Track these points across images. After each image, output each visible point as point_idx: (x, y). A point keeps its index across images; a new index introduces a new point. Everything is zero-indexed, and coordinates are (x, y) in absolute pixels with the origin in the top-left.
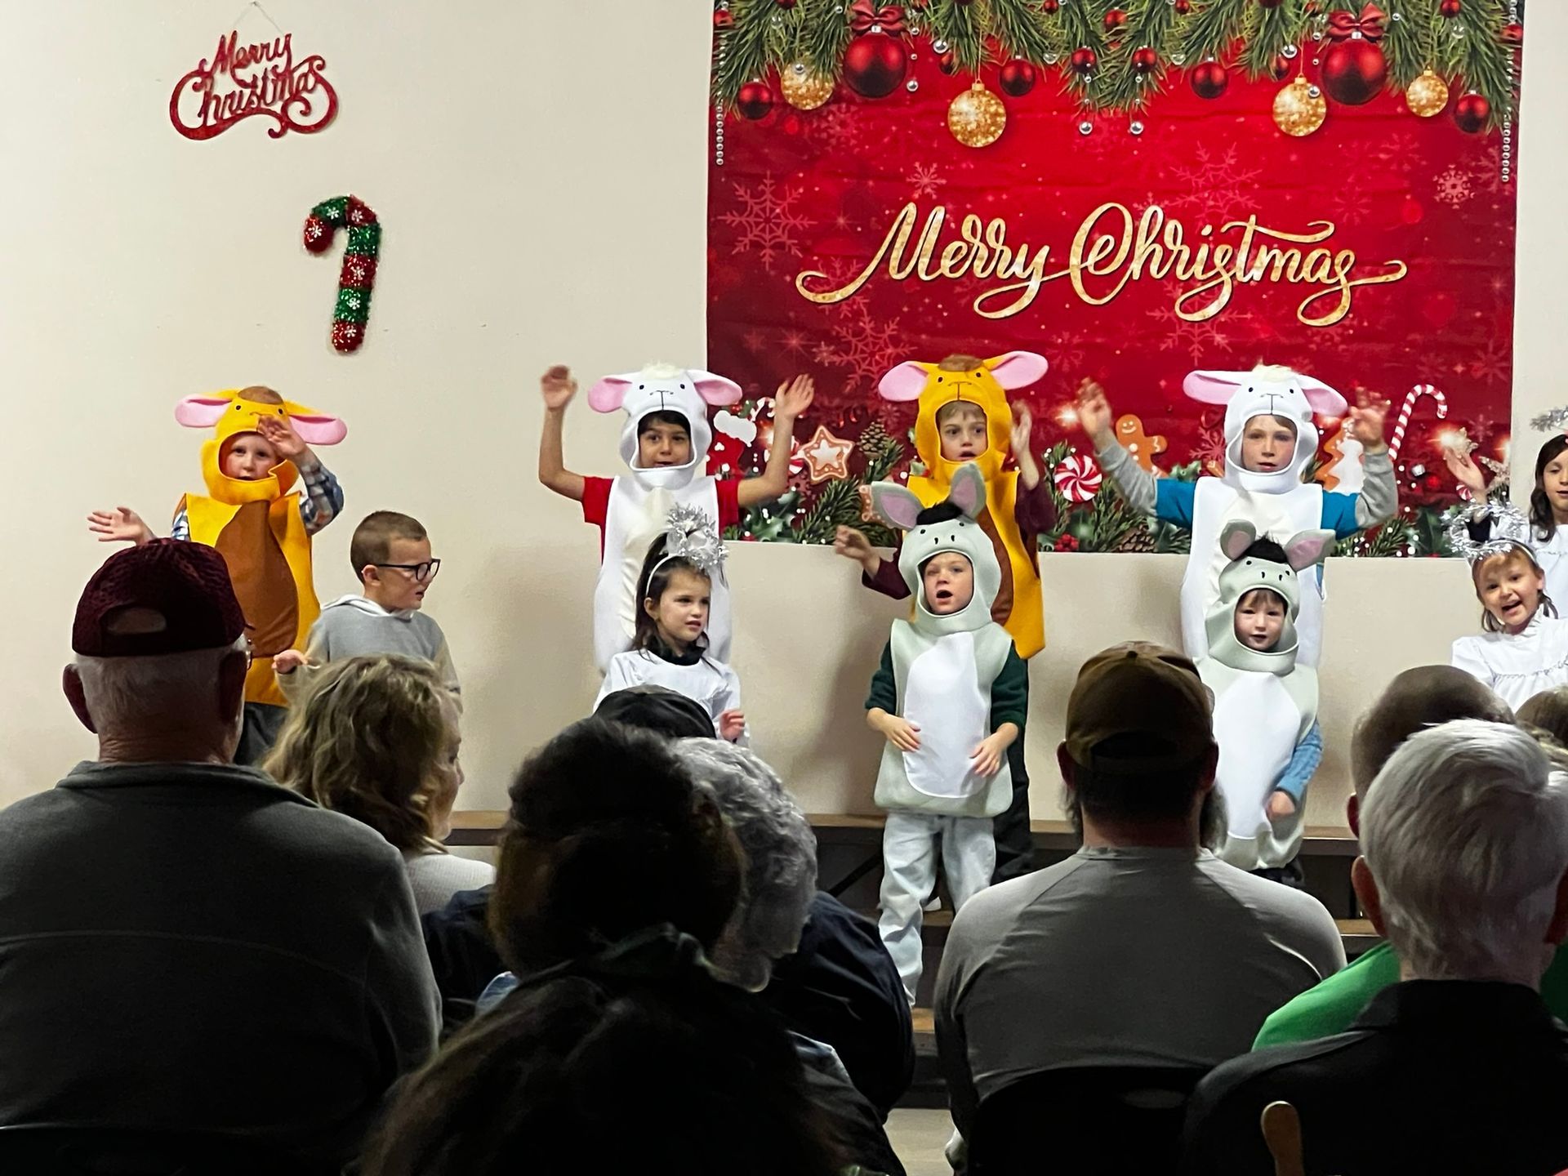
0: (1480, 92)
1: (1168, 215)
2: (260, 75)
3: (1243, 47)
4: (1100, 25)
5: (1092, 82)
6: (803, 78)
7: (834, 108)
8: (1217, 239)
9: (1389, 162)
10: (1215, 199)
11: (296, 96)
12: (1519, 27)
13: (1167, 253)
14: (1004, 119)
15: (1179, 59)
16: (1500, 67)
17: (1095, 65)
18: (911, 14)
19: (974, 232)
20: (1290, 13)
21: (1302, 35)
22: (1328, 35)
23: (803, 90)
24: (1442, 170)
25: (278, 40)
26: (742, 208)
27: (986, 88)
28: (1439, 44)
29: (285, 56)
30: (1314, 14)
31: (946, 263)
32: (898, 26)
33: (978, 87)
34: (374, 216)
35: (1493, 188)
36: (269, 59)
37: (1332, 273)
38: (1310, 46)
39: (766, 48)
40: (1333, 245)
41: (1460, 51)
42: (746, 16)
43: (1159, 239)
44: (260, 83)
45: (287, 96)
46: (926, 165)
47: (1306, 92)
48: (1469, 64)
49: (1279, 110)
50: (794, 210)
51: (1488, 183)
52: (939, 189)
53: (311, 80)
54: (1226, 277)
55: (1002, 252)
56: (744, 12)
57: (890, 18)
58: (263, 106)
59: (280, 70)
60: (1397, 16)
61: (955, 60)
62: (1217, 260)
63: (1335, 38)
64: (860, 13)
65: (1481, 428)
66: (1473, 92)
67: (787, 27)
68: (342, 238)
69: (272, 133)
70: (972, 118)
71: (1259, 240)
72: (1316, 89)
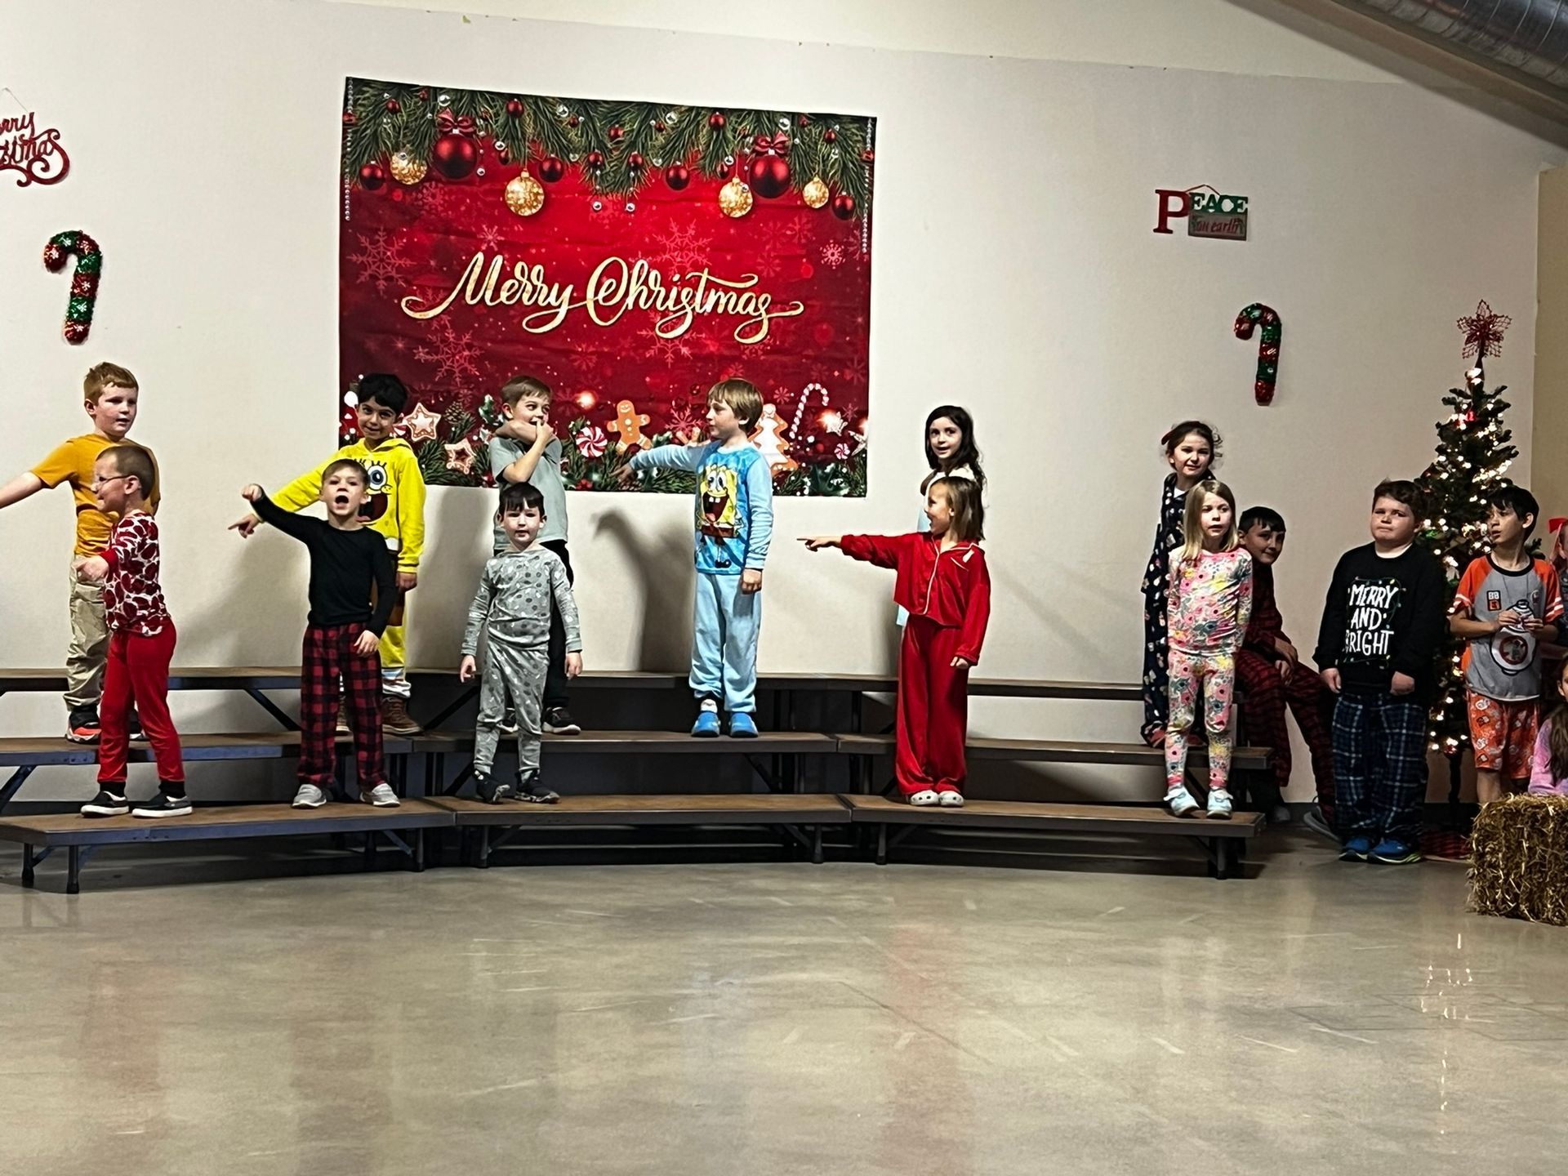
0: (849, 193)
1: (652, 266)
2: (11, 141)
3: (699, 157)
4: (606, 137)
5: (601, 175)
6: (406, 162)
7: (427, 184)
8: (684, 283)
9: (793, 236)
10: (682, 257)
11: (38, 158)
12: (873, 151)
13: (650, 292)
14: (543, 197)
15: (658, 162)
16: (861, 177)
17: (603, 164)
18: (479, 122)
19: (523, 274)
20: (730, 135)
21: (737, 150)
22: (754, 151)
23: (405, 171)
24: (825, 244)
25: (24, 117)
26: (363, 251)
27: (531, 175)
28: (823, 161)
29: (30, 128)
30: (745, 137)
31: (504, 295)
32: (471, 130)
33: (525, 174)
34: (97, 246)
35: (857, 256)
36: (18, 130)
37: (756, 309)
38: (742, 157)
39: (380, 139)
40: (758, 290)
41: (837, 165)
42: (366, 117)
43: (645, 282)
44: (11, 147)
45: (31, 157)
46: (490, 227)
47: (740, 188)
48: (842, 175)
49: (723, 199)
50: (400, 254)
51: (854, 253)
52: (499, 243)
53: (49, 147)
54: (688, 309)
55: (542, 288)
56: (364, 114)
57: (465, 124)
58: (13, 163)
59: (27, 137)
60: (797, 141)
61: (510, 156)
62: (683, 297)
63: (759, 154)
64: (444, 119)
65: (850, 413)
66: (844, 193)
67: (394, 127)
68: (73, 261)
69: (20, 183)
70: (521, 195)
71: (710, 286)
72: (746, 186)
